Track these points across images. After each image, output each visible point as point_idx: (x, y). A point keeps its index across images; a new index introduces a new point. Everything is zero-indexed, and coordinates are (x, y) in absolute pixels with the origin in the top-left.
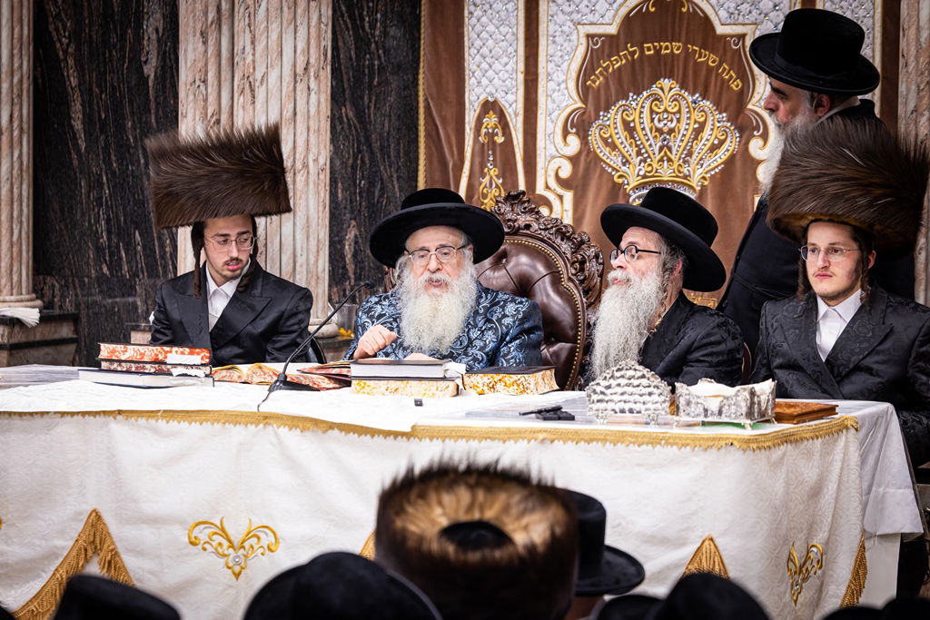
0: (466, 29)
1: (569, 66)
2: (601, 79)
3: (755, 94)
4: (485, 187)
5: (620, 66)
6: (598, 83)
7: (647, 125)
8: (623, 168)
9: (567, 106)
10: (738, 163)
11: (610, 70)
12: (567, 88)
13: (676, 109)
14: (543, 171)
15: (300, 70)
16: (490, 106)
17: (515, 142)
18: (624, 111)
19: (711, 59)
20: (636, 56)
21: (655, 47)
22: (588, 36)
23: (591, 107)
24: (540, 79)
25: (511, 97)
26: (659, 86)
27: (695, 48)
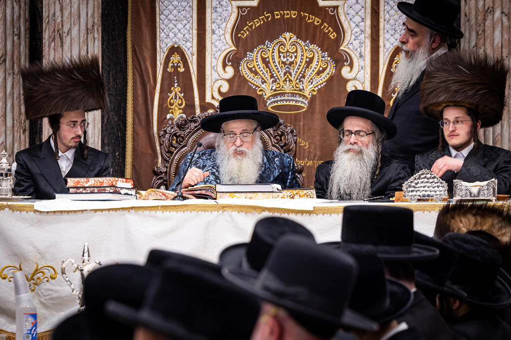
0: (157, 4)
1: (226, 25)
2: (248, 33)
3: (345, 41)
4: (172, 98)
5: (259, 25)
6: (245, 35)
7: (277, 60)
8: (262, 85)
9: (225, 50)
10: (335, 81)
11: (254, 28)
12: (225, 38)
13: (294, 50)
14: (210, 89)
15: (90, 26)
16: (175, 50)
17: (192, 71)
18: (262, 52)
19: (317, 21)
20: (269, 19)
21: (281, 14)
22: (239, 7)
23: (241, 50)
24: (207, 33)
25: (189, 44)
26: (284, 37)
27: (305, 14)
